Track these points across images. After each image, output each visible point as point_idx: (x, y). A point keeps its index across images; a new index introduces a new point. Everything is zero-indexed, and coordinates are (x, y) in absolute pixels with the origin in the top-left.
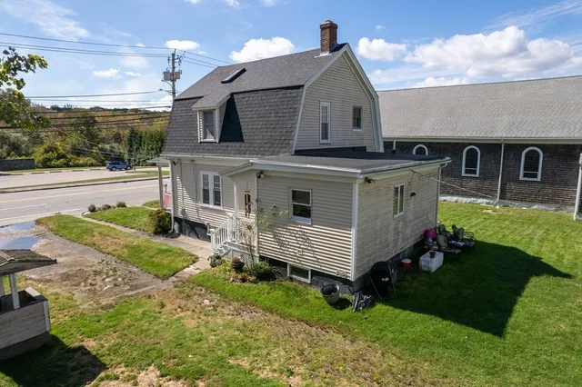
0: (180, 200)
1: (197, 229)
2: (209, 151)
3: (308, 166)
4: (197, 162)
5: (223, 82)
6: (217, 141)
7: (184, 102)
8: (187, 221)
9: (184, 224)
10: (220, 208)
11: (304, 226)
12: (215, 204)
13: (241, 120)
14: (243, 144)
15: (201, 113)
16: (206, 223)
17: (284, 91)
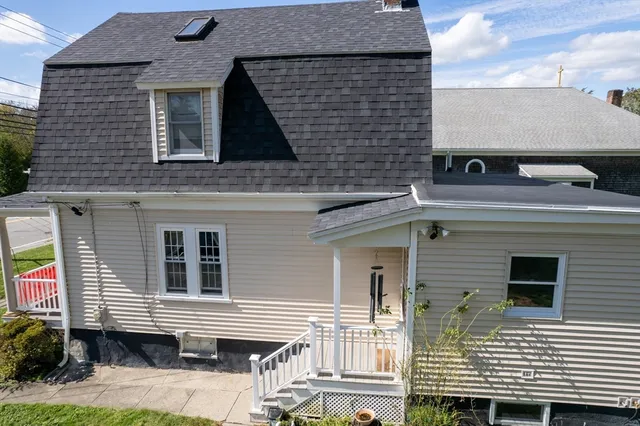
0: (90, 291)
1: (148, 348)
2: (193, 182)
3: (590, 208)
4: (144, 206)
5: (179, 39)
6: (216, 157)
7: (82, 72)
8: (115, 335)
9: (102, 342)
10: (225, 299)
11: (546, 324)
12: (204, 292)
13: (276, 115)
14: (295, 165)
15: (163, 97)
16: (178, 333)
17: (384, 61)
